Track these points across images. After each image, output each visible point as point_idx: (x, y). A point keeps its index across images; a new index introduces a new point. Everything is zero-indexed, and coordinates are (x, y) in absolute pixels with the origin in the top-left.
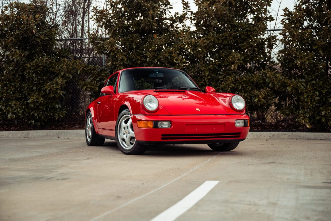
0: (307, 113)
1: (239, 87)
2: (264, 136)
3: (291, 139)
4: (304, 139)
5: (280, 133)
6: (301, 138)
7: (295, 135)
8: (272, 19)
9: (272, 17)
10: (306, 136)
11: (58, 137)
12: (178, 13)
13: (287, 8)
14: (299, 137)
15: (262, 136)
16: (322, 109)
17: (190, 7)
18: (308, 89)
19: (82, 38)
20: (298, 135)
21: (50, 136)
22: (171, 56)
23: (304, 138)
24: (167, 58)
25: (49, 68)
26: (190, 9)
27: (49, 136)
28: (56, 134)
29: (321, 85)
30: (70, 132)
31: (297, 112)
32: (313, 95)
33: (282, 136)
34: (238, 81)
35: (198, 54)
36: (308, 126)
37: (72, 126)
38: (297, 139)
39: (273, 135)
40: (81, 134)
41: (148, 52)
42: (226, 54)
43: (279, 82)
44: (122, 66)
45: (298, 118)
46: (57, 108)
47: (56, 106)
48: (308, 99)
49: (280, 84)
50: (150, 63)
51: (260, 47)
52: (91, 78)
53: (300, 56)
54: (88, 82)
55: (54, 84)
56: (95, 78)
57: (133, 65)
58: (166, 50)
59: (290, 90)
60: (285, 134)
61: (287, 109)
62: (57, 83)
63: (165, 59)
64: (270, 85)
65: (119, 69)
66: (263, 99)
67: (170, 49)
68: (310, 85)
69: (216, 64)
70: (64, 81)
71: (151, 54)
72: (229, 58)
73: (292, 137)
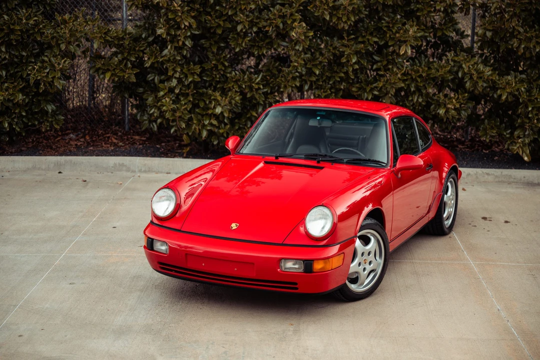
3: (499, 182)
4: (521, 183)
5: (479, 170)
6: (515, 181)
7: (507, 175)
10: (524, 177)
11: (60, 173)
14: (512, 180)
18: (534, 95)
20: (510, 176)
21: (42, 169)
22: (284, 23)
23: (522, 181)
24: (277, 27)
25: (32, 34)
27: (39, 169)
28: (53, 165)
31: (509, 132)
33: (484, 177)
34: (410, 75)
35: (337, 24)
36: (526, 158)
37: (60, 133)
38: (509, 183)
40: (104, 166)
41: (238, 13)
42: (388, 22)
43: (484, 81)
44: (189, 39)
45: (509, 142)
46: (50, 111)
47: (47, 108)
48: (532, 113)
49: (485, 85)
50: (242, 34)
51: (450, 11)
52: (119, 56)
53: (525, 35)
54: (114, 64)
55: (46, 68)
56: (127, 56)
57: (208, 35)
58: (275, 12)
59: (504, 97)
60: (488, 174)
61: (492, 128)
62: (53, 66)
63: (274, 29)
64: (468, 85)
65: (181, 43)
66: (453, 112)
67: (282, 8)
68: (537, 89)
69: (371, 42)
70: (67, 62)
71: (245, 18)
72: (394, 31)
73: (500, 180)
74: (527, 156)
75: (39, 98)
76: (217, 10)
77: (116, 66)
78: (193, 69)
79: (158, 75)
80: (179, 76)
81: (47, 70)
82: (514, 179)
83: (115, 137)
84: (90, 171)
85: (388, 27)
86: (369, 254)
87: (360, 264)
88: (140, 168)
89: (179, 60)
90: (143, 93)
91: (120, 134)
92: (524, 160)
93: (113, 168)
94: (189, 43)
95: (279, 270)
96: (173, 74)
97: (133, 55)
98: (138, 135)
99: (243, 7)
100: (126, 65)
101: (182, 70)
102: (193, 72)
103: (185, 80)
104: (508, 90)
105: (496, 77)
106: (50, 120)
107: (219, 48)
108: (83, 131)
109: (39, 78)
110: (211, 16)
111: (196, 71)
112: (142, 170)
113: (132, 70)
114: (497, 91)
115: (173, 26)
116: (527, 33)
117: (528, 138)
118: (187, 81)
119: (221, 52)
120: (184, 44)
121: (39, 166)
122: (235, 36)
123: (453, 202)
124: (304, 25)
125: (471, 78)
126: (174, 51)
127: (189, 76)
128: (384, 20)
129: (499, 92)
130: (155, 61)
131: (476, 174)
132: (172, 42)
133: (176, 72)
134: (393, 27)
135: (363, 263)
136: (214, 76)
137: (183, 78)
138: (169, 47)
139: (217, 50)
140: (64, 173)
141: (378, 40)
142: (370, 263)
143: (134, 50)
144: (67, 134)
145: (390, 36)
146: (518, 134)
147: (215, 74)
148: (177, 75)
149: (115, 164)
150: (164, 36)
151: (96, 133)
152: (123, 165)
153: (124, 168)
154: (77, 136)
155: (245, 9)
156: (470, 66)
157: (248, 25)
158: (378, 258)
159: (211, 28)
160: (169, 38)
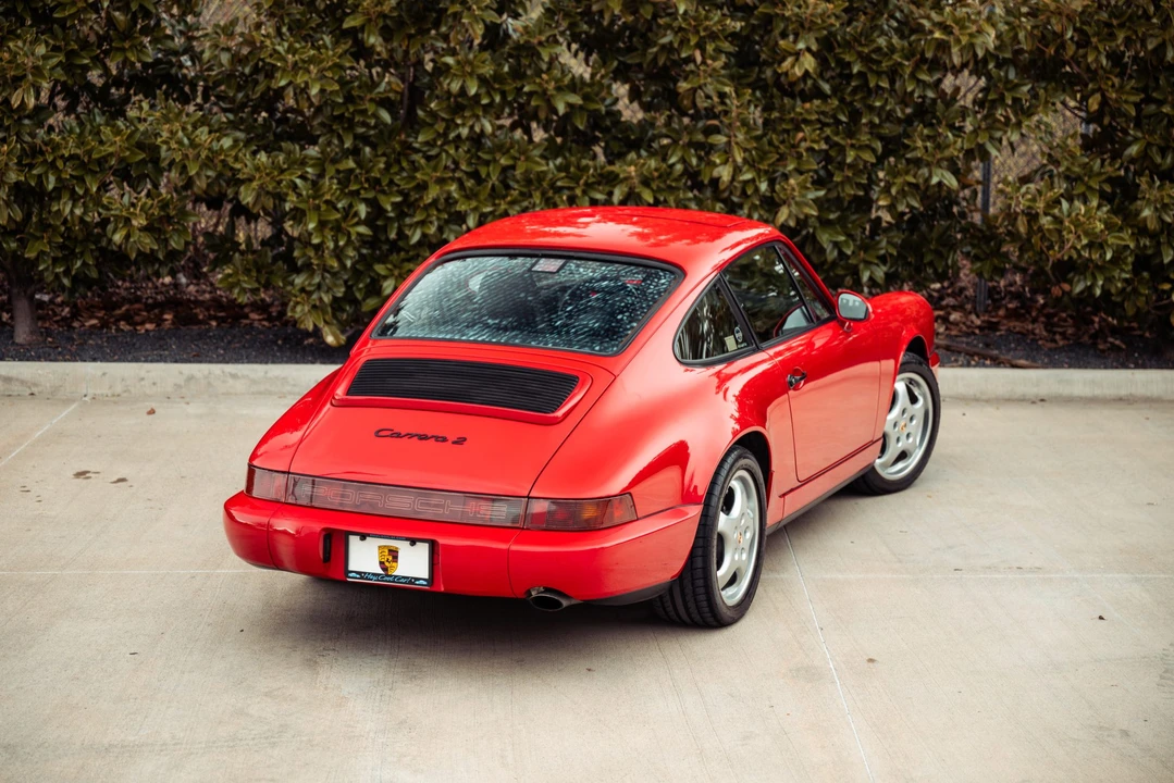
0: (325, 288)
1: (48, 182)
2: (154, 384)
3: (260, 393)
5: (216, 368)
7: (277, 378)
14: (289, 388)
15: (143, 383)
16: (385, 272)
20: (284, 380)
29: (380, 174)
32: (345, 219)
33: (224, 382)
34: (43, 155)
36: (330, 339)
39: (191, 378)
60: (234, 376)
73: (261, 388)
74: (334, 333)
82: (294, 385)
131: (206, 377)
146: (303, 283)
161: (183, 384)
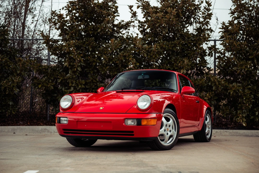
0: (244, 113)
3: (232, 135)
4: (242, 136)
5: (222, 130)
6: (240, 135)
7: (235, 132)
8: (211, 31)
9: (212, 29)
11: (14, 133)
12: (123, 21)
13: (224, 22)
14: (238, 134)
16: (256, 110)
17: (137, 16)
18: (246, 92)
19: (23, 39)
20: (237, 132)
22: (126, 59)
23: (243, 135)
26: (137, 18)
27: (4, 132)
28: (11, 130)
29: (256, 89)
30: (26, 128)
31: (235, 112)
32: (250, 98)
33: (224, 133)
36: (244, 125)
38: (237, 136)
40: (37, 130)
41: (103, 55)
42: (174, 59)
43: (222, 86)
44: (80, 67)
45: (235, 117)
46: (11, 104)
47: (9, 103)
48: (245, 101)
49: (222, 87)
50: (105, 65)
51: (203, 54)
52: (46, 77)
53: (240, 64)
54: (43, 81)
55: (10, 82)
56: (49, 77)
57: (88, 66)
58: (121, 54)
59: (231, 93)
60: (226, 132)
61: (227, 110)
62: (13, 81)
63: (120, 62)
64: (214, 88)
65: (75, 69)
66: (208, 101)
67: (124, 53)
68: (247, 89)
69: (166, 68)
70: (20, 79)
71: (106, 57)
72: (177, 63)
73: (232, 134)
74: (245, 124)
75: (6, 98)
76: (93, 54)
77: (44, 81)
78: (82, 82)
79: (64, 87)
80: (75, 85)
81: (10, 83)
82: (239, 134)
83: (42, 123)
84: (29, 132)
85: (175, 61)
86: (170, 126)
87: (165, 131)
88: (54, 131)
89: (75, 78)
90: (57, 96)
91: (45, 122)
92: (243, 126)
93: (41, 131)
94: (79, 69)
95: (124, 124)
96: (71, 85)
97: (52, 77)
98: (54, 123)
99: (105, 52)
100: (49, 81)
101: (76, 83)
102: (81, 83)
103: (77, 88)
104: (233, 89)
105: (227, 84)
106: (11, 109)
107: (94, 73)
108: (27, 121)
109: (6, 86)
110: (90, 57)
111: (83, 83)
112: (55, 132)
113: (52, 84)
114: (228, 91)
115: (72, 61)
116: (241, 62)
117: (244, 114)
118: (78, 88)
119: (95, 75)
120: (77, 70)
121: (4, 130)
122: (102, 66)
123: (210, 126)
124: (134, 60)
125: (215, 85)
126: (72, 73)
127: (79, 85)
128: (173, 58)
129: (229, 91)
130: (63, 79)
131: (220, 132)
132: (71, 69)
133: (72, 83)
134: (177, 61)
135: (166, 130)
136: (91, 86)
137: (76, 86)
138: (70, 72)
139: (93, 73)
140: (16, 133)
141: (170, 67)
142: (170, 131)
143: (53, 74)
144: (19, 122)
145: (175, 65)
146: (239, 112)
147: (92, 85)
148: (74, 85)
149: (42, 129)
150: (67, 66)
151: (33, 122)
152: (46, 129)
153: (46, 131)
154: (23, 123)
155: (107, 53)
156: (214, 79)
157: (108, 60)
158: (174, 130)
159: (90, 62)
160: (70, 67)
161: (215, 133)
